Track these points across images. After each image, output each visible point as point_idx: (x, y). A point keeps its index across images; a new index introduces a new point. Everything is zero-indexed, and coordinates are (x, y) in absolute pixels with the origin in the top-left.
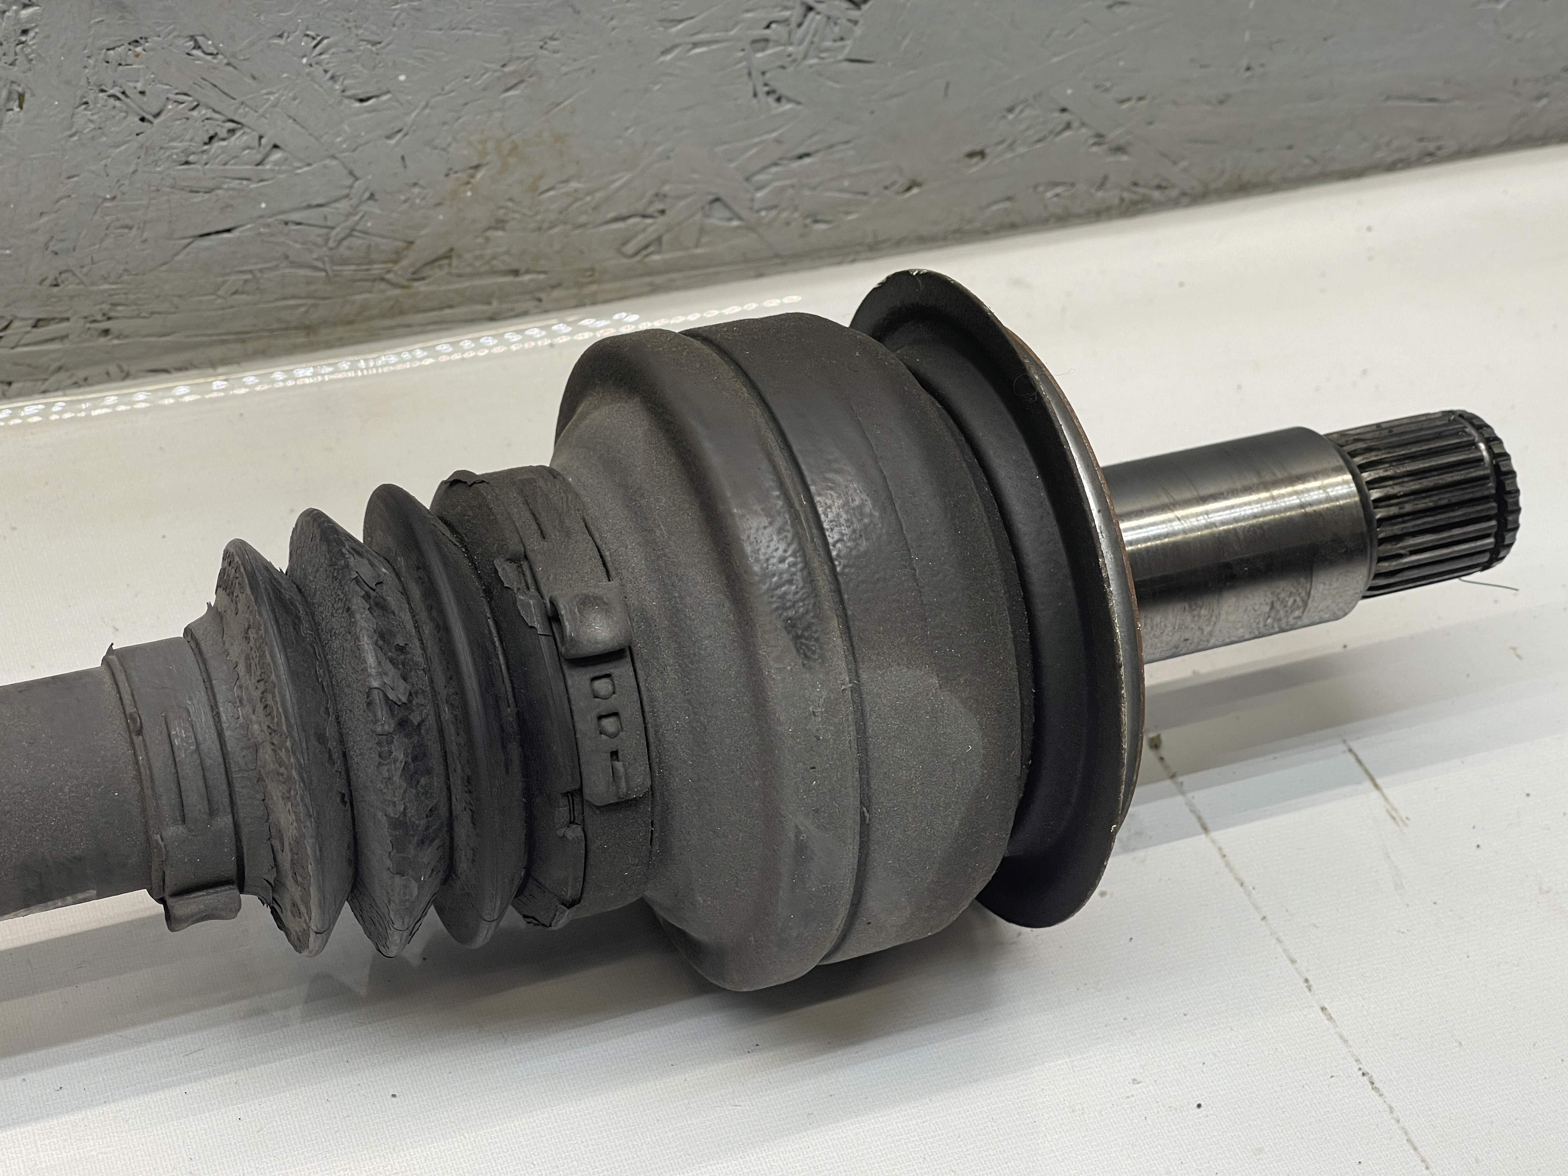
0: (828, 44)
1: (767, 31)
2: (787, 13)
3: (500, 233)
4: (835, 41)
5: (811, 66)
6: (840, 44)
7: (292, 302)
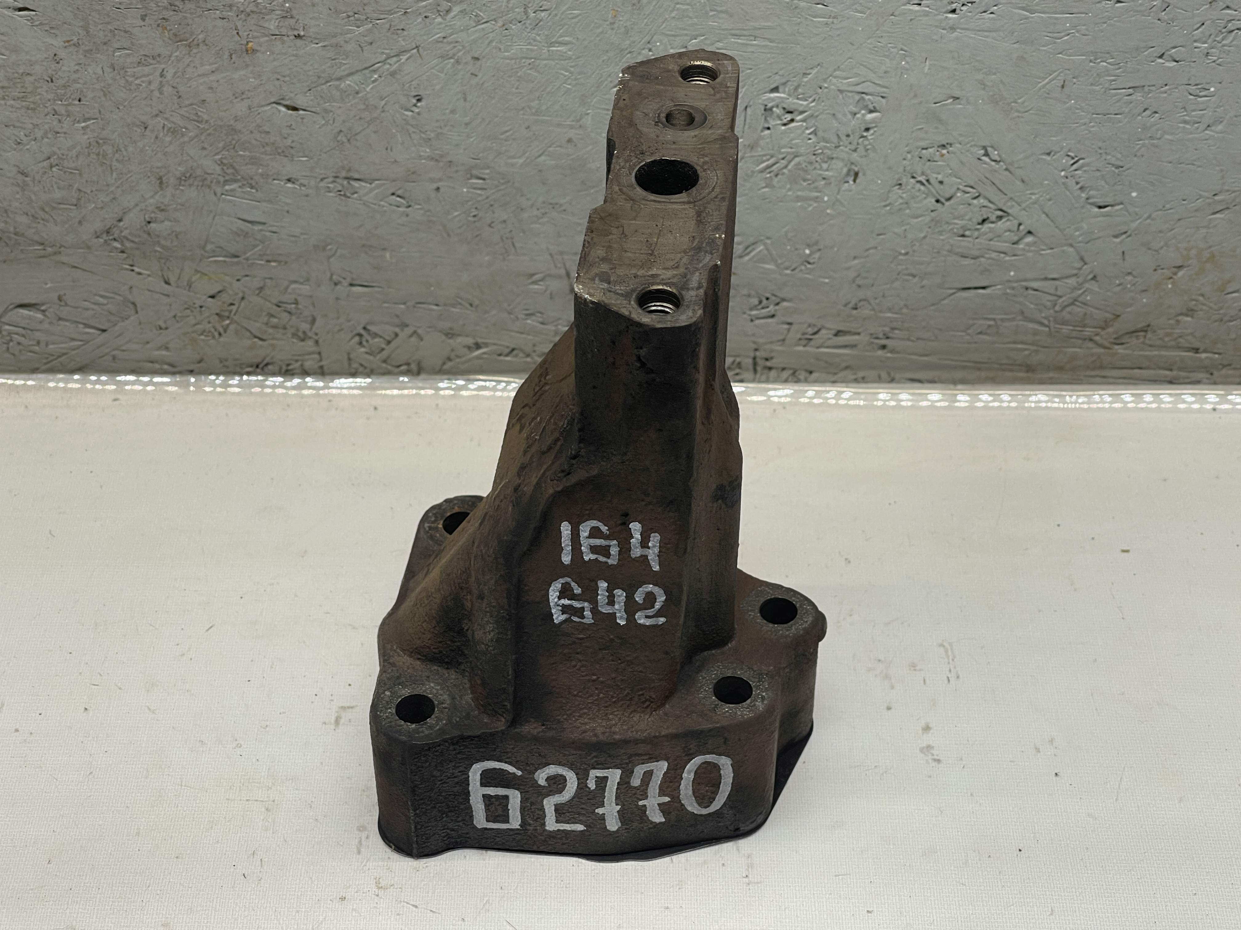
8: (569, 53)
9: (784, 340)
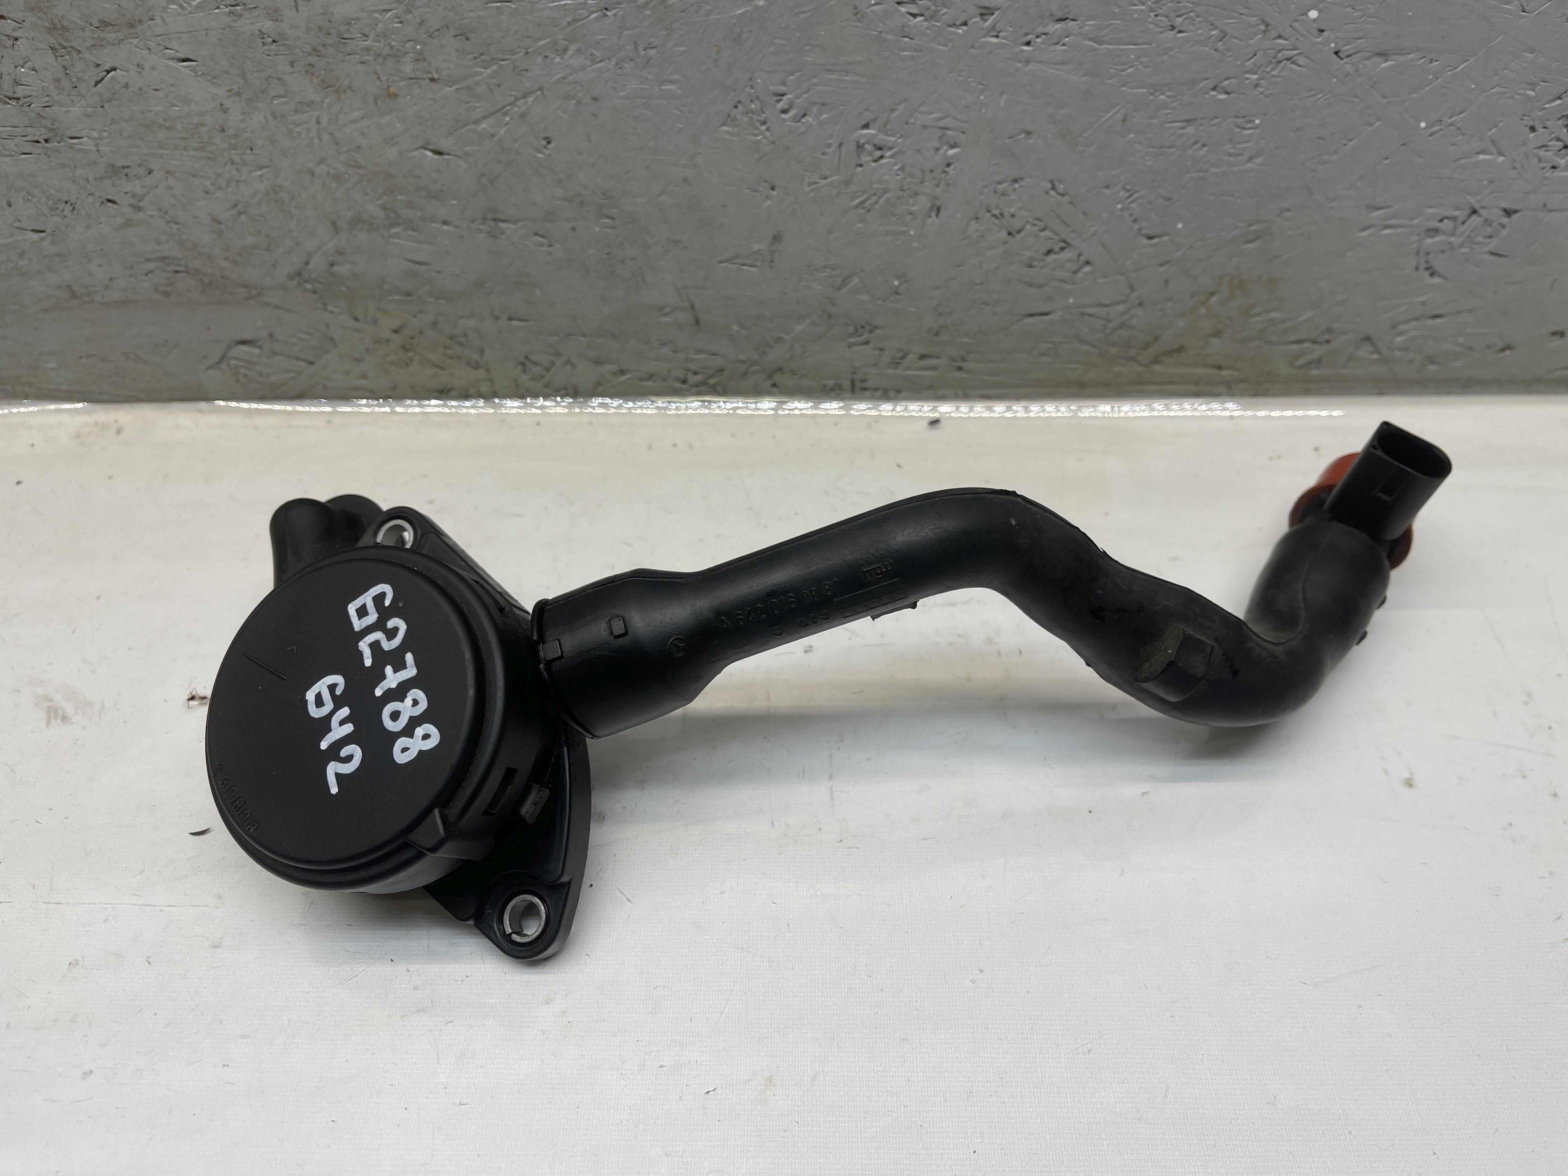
0: (1480, 239)
1: (1440, 225)
2: (1457, 213)
3: (1214, 341)
4: (1485, 237)
5: (1462, 253)
6: (1488, 240)
7: (1075, 366)
8: (679, 91)
9: (876, 364)
